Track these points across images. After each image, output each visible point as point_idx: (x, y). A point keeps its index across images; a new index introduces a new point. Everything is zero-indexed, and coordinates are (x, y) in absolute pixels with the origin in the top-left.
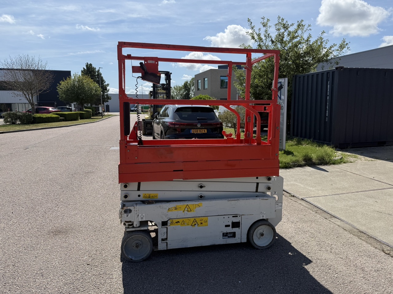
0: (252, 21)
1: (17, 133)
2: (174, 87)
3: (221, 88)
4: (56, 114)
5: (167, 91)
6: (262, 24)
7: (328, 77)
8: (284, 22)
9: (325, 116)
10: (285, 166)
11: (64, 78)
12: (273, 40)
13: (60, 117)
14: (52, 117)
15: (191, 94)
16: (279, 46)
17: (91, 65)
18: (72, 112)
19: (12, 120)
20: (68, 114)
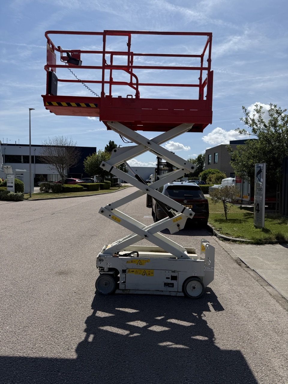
0: (246, 108)
1: (49, 200)
4: (81, 185)
11: (90, 154)
13: (84, 188)
14: (77, 188)
18: (94, 184)
19: (46, 188)
20: (91, 185)
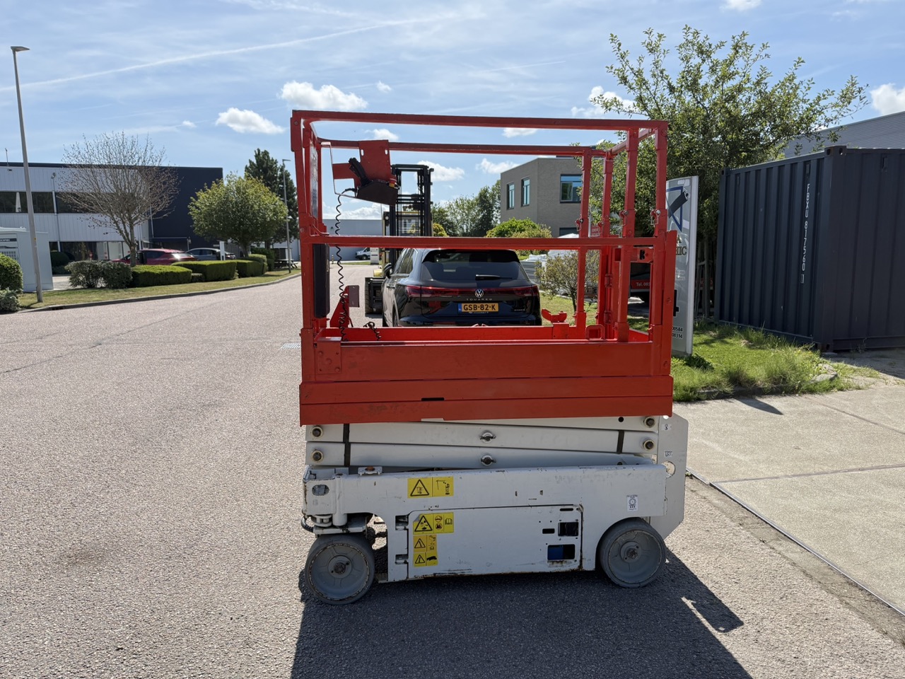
0: (620, 39)
1: (92, 308)
2: (457, 202)
3: (561, 203)
4: (185, 266)
5: (422, 213)
6: (647, 47)
7: (807, 172)
8: (701, 39)
9: (800, 271)
10: (683, 396)
11: (205, 184)
12: (674, 84)
13: (193, 272)
14: (175, 273)
15: (496, 218)
16: (688, 97)
17: (266, 153)
18: (221, 262)
19: (87, 278)
20: (211, 265)
